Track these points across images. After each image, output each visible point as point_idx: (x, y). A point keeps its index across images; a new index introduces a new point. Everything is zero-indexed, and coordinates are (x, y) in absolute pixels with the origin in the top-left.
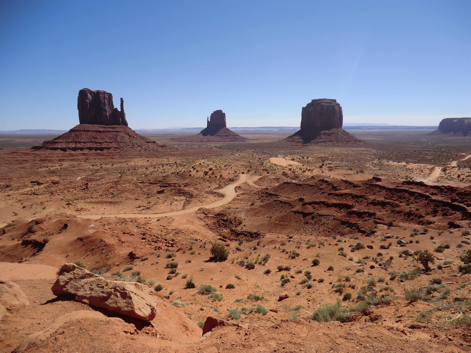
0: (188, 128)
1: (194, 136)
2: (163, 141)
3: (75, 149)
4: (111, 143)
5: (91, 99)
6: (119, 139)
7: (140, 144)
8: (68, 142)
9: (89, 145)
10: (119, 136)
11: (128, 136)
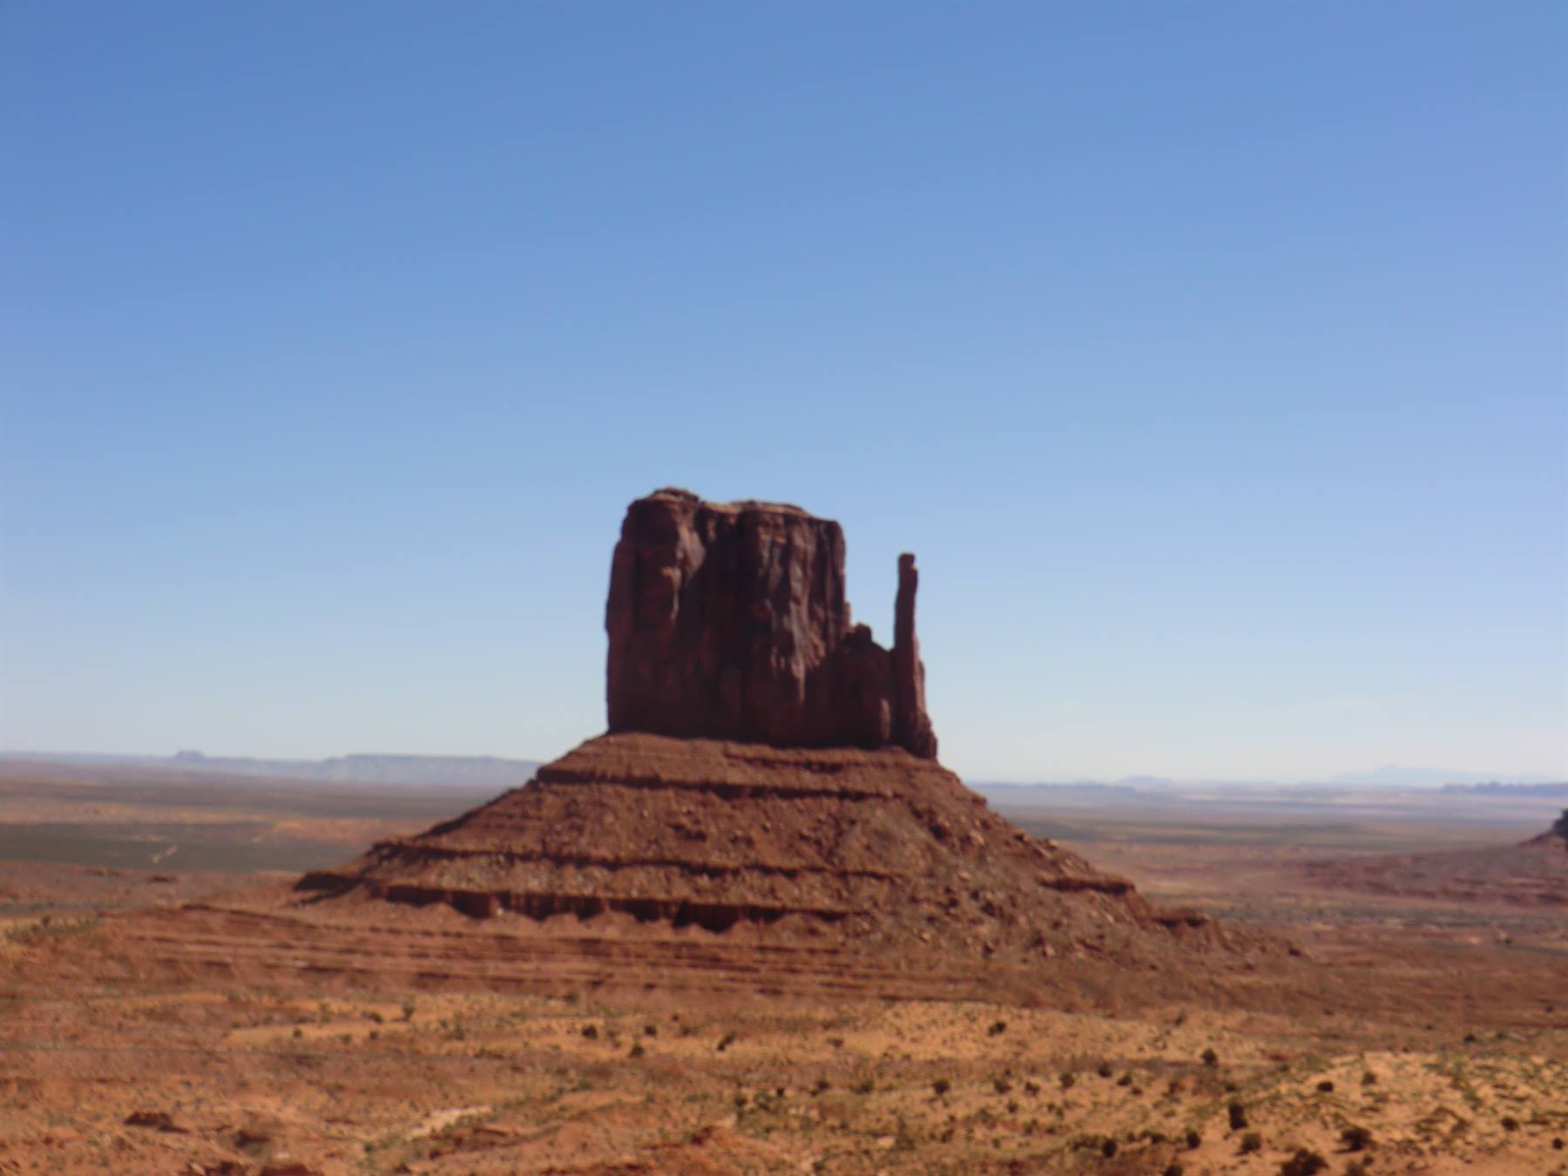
0: (1493, 789)
1: (1492, 855)
2: (1245, 879)
3: (541, 907)
4: (791, 874)
5: (696, 560)
6: (854, 850)
7: (998, 897)
8: (511, 857)
9: (639, 883)
10: (858, 828)
11: (923, 835)
